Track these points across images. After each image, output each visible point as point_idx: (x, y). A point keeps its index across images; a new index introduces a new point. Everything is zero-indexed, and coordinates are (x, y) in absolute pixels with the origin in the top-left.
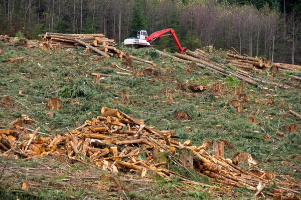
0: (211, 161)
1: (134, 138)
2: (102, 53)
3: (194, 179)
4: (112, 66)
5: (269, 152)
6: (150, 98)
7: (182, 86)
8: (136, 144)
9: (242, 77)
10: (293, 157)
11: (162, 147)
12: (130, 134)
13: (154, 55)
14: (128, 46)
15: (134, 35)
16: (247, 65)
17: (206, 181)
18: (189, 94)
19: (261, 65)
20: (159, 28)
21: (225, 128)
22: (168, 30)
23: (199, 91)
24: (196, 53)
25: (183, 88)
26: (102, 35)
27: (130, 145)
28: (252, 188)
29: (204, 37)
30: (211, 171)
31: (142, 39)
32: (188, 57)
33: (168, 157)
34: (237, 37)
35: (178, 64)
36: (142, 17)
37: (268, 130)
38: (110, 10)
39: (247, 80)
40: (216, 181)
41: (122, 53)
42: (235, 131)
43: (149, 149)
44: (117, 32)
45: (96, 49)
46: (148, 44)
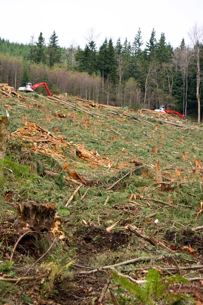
0: (84, 152)
1: (45, 139)
2: (7, 94)
3: (77, 161)
4: (15, 102)
5: (104, 150)
6: (38, 119)
7: (55, 114)
8: (46, 142)
9: (85, 111)
10: (117, 153)
11: (60, 145)
12: (42, 137)
13: (36, 97)
14: (21, 91)
15: (24, 85)
16: (86, 105)
17: (83, 162)
18: (59, 119)
19: (94, 105)
20: (37, 82)
21: (80, 137)
22: (43, 83)
23: (63, 117)
24: (59, 97)
25: (55, 115)
26: (7, 84)
27: (43, 142)
28: (105, 166)
29: (61, 88)
30: (85, 157)
31: (29, 88)
32: (55, 99)
33: (63, 149)
34: (79, 89)
35: (50, 102)
36: (28, 75)
37: (103, 139)
38: (10, 71)
39: (88, 112)
40: (88, 162)
41: (19, 95)
42: (85, 139)
43: (53, 145)
44: (14, 83)
45: (4, 92)
46: (32, 90)
